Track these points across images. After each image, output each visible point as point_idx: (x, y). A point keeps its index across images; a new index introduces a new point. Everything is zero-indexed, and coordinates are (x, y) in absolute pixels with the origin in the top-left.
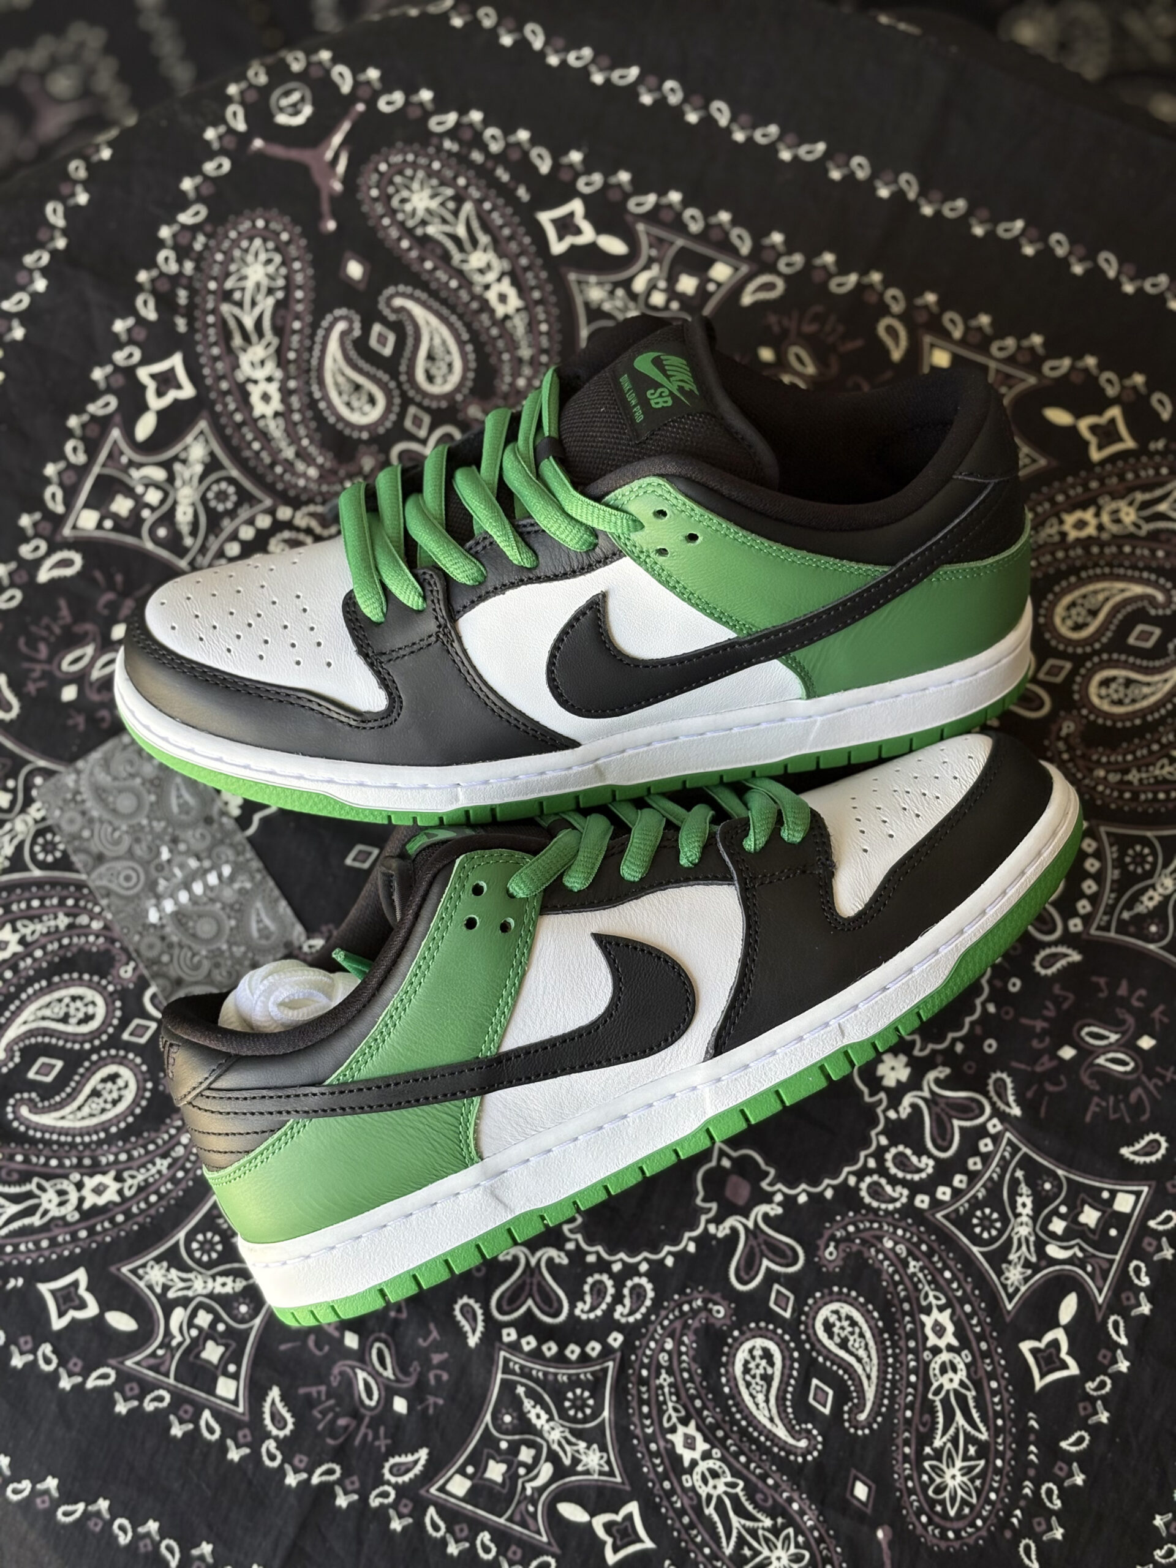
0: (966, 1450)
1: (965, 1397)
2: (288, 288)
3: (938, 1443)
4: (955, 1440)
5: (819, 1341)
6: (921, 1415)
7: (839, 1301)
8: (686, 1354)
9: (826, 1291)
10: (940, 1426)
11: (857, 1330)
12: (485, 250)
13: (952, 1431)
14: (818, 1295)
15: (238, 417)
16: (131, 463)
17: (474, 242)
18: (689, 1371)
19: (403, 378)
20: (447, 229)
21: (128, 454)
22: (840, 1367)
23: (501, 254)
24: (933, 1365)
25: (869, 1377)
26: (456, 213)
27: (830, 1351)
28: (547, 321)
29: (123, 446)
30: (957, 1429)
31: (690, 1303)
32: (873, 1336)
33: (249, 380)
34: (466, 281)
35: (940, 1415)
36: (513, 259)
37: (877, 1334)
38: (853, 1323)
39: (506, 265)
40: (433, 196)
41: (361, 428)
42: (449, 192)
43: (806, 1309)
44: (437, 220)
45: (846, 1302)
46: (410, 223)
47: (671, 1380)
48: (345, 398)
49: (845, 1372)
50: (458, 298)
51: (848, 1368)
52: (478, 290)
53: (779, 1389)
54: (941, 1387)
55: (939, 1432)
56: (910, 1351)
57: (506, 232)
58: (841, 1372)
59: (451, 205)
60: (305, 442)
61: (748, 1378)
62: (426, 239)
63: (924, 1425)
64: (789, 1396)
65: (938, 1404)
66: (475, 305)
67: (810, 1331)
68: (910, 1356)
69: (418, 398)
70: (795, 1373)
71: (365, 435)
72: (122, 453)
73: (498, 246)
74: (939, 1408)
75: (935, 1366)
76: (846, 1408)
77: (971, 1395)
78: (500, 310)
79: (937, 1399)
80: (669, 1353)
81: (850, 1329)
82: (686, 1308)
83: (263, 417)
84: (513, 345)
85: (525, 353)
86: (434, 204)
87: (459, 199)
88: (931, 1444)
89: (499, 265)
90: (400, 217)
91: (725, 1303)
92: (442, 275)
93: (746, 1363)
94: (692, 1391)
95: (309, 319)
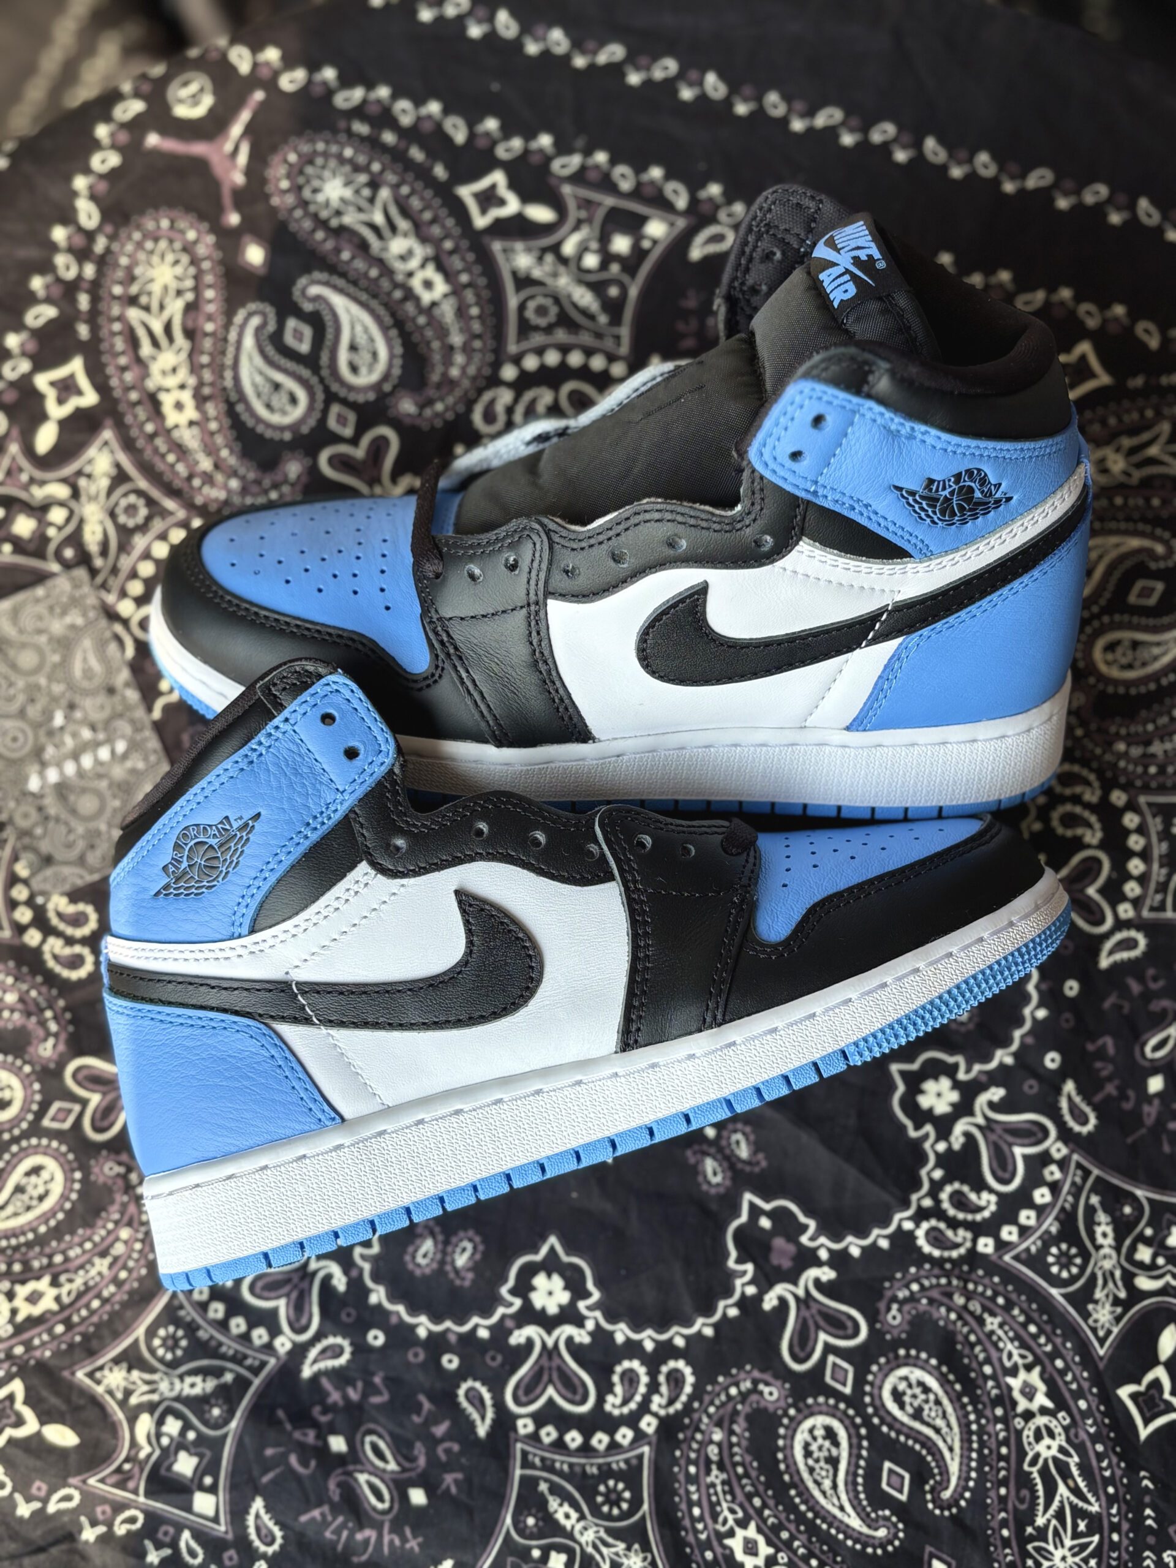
0: (1075, 1526)
1: (1067, 1464)
2: (196, 289)
3: (1040, 1521)
4: (1060, 1515)
5: (889, 1413)
6: (1018, 1491)
7: (906, 1365)
8: (738, 1444)
9: (891, 1355)
10: (1041, 1501)
11: (932, 1397)
12: (405, 235)
13: (1055, 1505)
14: (882, 1360)
15: (150, 428)
16: (32, 481)
17: (393, 228)
18: (743, 1464)
19: (325, 372)
20: (363, 217)
21: (28, 471)
22: (916, 1441)
23: (423, 239)
24: (1026, 1433)
25: (951, 1449)
26: (372, 200)
27: (903, 1424)
28: (477, 304)
29: (24, 462)
30: (1061, 1502)
31: (737, 1385)
32: (951, 1401)
33: (160, 389)
34: (387, 271)
35: (1040, 1487)
36: (437, 243)
37: (955, 1399)
38: (926, 1390)
39: (429, 251)
40: (347, 184)
41: (282, 429)
42: (363, 178)
43: (870, 1378)
44: (351, 209)
45: (915, 1365)
46: (324, 214)
47: (724, 1476)
48: (265, 398)
49: (923, 1445)
50: (379, 287)
51: (926, 1443)
52: (400, 278)
53: (847, 1473)
54: (1037, 1456)
55: (1041, 1508)
56: (997, 1420)
57: (427, 216)
58: (917, 1447)
59: (366, 192)
60: (225, 453)
61: (810, 1462)
62: (342, 231)
63: (1022, 1501)
64: (860, 1480)
65: (1036, 1475)
66: (398, 294)
67: (877, 1403)
68: (999, 1426)
69: (343, 393)
70: (864, 1453)
71: (287, 436)
72: (20, 470)
73: (420, 232)
74: (1038, 1481)
75: (1028, 1434)
76: (927, 1488)
77: (1074, 1461)
78: (426, 297)
79: (1034, 1470)
80: (719, 1445)
81: (923, 1397)
82: (733, 1391)
83: (176, 426)
84: (443, 332)
85: (457, 339)
86: (348, 193)
87: (374, 185)
88: (1032, 1522)
89: (421, 252)
90: (312, 208)
91: (779, 1383)
92: (360, 264)
93: (807, 1446)
94: (749, 1488)
95: (221, 320)
